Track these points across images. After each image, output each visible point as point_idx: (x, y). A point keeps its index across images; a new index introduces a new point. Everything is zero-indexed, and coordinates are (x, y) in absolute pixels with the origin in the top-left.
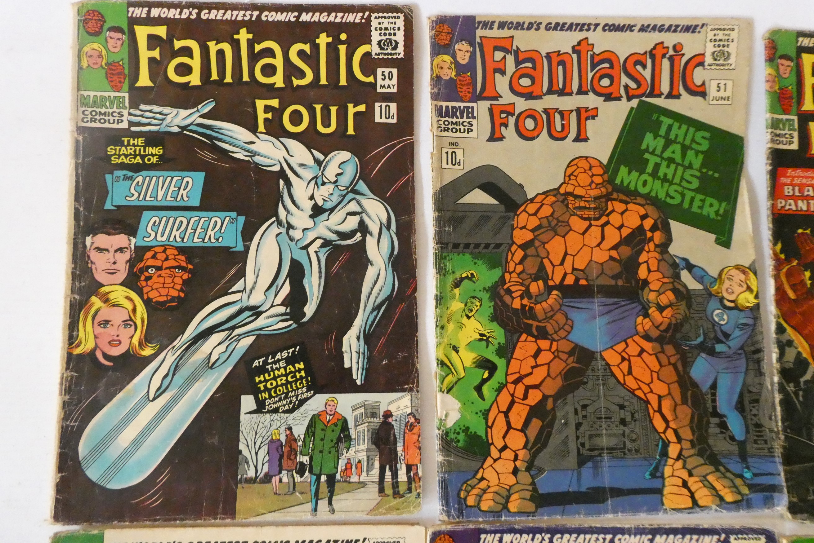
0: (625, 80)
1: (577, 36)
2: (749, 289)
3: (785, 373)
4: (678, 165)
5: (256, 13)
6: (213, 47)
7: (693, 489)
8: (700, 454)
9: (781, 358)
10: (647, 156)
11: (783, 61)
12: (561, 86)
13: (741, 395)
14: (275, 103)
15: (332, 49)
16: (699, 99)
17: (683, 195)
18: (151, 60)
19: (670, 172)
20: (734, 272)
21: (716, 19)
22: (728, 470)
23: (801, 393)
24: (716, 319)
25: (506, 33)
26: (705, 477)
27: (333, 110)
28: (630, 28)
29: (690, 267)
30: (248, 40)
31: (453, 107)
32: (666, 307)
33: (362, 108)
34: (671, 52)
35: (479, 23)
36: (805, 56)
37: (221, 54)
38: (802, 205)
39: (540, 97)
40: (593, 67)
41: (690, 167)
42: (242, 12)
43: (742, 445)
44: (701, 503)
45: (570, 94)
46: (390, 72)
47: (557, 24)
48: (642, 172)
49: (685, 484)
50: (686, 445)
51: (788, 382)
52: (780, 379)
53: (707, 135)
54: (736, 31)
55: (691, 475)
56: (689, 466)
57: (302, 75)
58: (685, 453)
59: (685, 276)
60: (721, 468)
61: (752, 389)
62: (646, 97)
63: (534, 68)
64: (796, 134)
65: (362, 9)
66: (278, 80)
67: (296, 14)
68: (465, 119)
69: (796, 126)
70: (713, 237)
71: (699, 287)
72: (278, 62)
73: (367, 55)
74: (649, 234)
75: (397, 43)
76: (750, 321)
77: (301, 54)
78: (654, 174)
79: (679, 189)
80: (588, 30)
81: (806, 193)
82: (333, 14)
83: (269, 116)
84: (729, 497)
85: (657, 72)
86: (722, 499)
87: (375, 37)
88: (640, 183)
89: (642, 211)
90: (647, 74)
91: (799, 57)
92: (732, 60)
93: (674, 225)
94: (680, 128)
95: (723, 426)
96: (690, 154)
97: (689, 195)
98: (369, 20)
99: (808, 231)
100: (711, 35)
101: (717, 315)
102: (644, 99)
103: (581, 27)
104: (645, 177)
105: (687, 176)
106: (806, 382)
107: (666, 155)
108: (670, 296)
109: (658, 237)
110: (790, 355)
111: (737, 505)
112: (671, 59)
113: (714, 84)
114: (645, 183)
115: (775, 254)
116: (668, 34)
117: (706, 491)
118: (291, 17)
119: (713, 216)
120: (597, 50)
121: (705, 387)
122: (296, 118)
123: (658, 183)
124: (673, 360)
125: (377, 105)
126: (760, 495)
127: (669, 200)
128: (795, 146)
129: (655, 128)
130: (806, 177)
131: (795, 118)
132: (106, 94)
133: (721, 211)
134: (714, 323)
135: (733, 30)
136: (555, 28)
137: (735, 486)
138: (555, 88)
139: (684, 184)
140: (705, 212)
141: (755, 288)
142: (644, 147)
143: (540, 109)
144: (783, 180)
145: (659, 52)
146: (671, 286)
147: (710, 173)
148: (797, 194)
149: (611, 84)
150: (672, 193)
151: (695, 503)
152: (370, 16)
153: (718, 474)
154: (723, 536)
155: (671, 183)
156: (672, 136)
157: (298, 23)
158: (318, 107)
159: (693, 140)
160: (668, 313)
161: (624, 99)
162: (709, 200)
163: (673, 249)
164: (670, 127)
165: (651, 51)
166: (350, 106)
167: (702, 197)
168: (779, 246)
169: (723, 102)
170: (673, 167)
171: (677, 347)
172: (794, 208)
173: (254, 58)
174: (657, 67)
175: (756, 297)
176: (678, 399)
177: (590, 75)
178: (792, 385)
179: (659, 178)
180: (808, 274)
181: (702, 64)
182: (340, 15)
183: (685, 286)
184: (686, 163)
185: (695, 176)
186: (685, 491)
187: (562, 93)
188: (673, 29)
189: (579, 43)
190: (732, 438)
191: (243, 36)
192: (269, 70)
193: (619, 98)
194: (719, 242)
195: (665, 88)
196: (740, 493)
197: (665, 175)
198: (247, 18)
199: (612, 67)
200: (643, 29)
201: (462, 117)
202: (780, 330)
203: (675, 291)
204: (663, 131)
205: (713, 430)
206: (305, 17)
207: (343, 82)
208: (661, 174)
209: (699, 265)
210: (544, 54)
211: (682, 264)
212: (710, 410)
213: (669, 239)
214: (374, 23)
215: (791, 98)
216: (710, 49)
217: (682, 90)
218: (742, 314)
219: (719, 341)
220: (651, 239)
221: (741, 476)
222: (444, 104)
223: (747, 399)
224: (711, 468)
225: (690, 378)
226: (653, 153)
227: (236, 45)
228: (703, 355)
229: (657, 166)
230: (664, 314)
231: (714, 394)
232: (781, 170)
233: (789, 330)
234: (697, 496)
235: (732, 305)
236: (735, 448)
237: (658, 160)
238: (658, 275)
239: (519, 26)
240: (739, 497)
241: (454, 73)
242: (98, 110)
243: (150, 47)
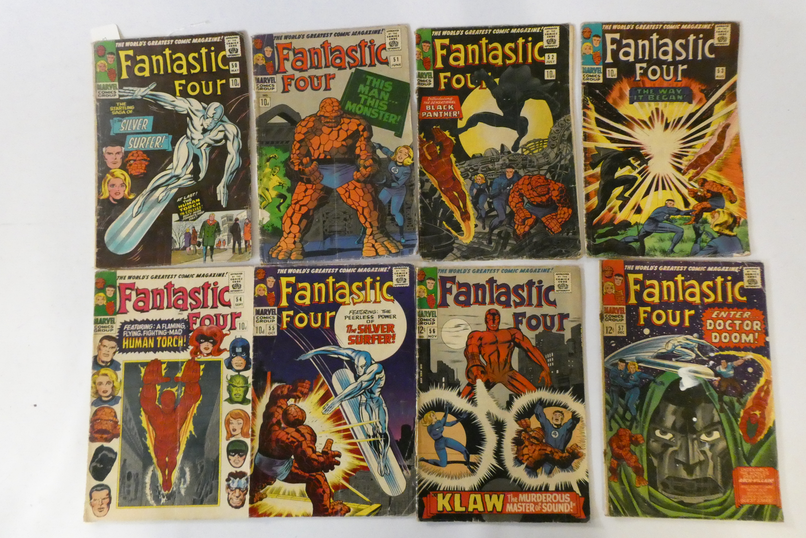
0: (347, 59)
1: (322, 40)
2: (410, 156)
3: (423, 194)
4: (377, 99)
5: (172, 41)
6: (154, 58)
7: (377, 248)
8: (381, 233)
9: (422, 187)
10: (361, 95)
11: (425, 44)
12: (316, 64)
13: (403, 206)
14: (183, 82)
15: (208, 55)
16: (385, 66)
17: (379, 114)
18: (127, 66)
19: (372, 103)
20: (403, 149)
21: (389, 26)
22: (394, 239)
23: (432, 203)
24: (393, 171)
25: (288, 41)
26: (383, 242)
27: (211, 83)
28: (348, 34)
29: (381, 147)
30: (170, 54)
31: (264, 78)
32: (368, 167)
33: (224, 81)
34: (369, 44)
35: (275, 37)
36: (436, 40)
37: (158, 61)
38: (436, 114)
39: (306, 70)
40: (331, 54)
41: (383, 99)
42: (166, 41)
43: (401, 228)
44: (380, 254)
45: (321, 68)
46: (236, 64)
47: (312, 35)
48: (358, 103)
49: (373, 246)
50: (375, 229)
51: (426, 199)
52: (420, 196)
53: (391, 83)
54: (400, 31)
55: (376, 242)
56: (376, 238)
57: (195, 68)
58: (374, 232)
59: (379, 152)
60: (391, 239)
61: (408, 203)
62: (359, 66)
63: (303, 56)
64: (432, 80)
65: (220, 35)
66: (184, 71)
67: (190, 40)
68: (270, 83)
69: (433, 76)
70: (394, 132)
71: (385, 156)
72: (184, 63)
73: (224, 56)
74: (361, 133)
75: (237, 50)
76: (409, 171)
77: (194, 58)
78: (365, 104)
79: (377, 110)
80: (327, 36)
81: (438, 108)
82: (207, 38)
83: (181, 88)
84: (394, 251)
85: (363, 53)
86: (390, 252)
87: (227, 47)
88: (357, 109)
89: (358, 122)
90: (358, 55)
91: (433, 41)
92: (399, 45)
93: (375, 129)
94: (377, 80)
95: (393, 220)
96: (383, 94)
97: (382, 113)
98: (223, 40)
99: (439, 127)
100: (387, 34)
101: (393, 169)
102: (358, 68)
103: (324, 35)
104: (360, 106)
105: (381, 104)
106: (435, 199)
107: (370, 95)
108: (371, 161)
109: (366, 134)
110: (427, 186)
111: (397, 254)
112: (369, 47)
113: (392, 58)
114: (360, 109)
115: (420, 138)
116: (366, 35)
117: (383, 249)
118: (188, 41)
119: (394, 122)
120: (333, 46)
121: (385, 203)
122: (194, 88)
123: (366, 108)
124: (370, 191)
125: (231, 79)
126: (407, 249)
127: (372, 116)
128: (432, 86)
129: (364, 82)
130: (438, 101)
131: (432, 72)
132: (108, 83)
133: (398, 120)
134: (392, 173)
135: (398, 31)
136: (311, 37)
137: (397, 246)
138: (314, 65)
139: (380, 108)
140: (390, 121)
141: (412, 156)
142: (359, 91)
143: (307, 76)
144: (426, 103)
145: (363, 45)
146: (371, 157)
147: (393, 102)
148: (433, 109)
149: (341, 61)
150: (373, 112)
151: (377, 254)
152: (224, 38)
153: (389, 241)
154: (389, 268)
155: (373, 108)
156: (373, 85)
157: (191, 44)
158: (203, 83)
159: (384, 87)
160: (369, 169)
161: (348, 68)
162: (392, 115)
163: (373, 140)
164: (372, 81)
165: (359, 45)
166: (218, 81)
167: (389, 114)
168: (423, 134)
169: (397, 66)
170: (374, 100)
171: (373, 185)
172: (431, 116)
173: (173, 61)
174: (363, 52)
175: (413, 160)
176: (372, 208)
177: (330, 58)
178: (428, 200)
179: (367, 106)
180: (438, 148)
181: (385, 48)
182: (210, 38)
183: (378, 157)
184: (381, 98)
185: (385, 104)
186: (373, 249)
187: (317, 68)
188: (368, 32)
189: (324, 43)
190: (397, 225)
191: (167, 52)
192: (180, 67)
193: (345, 68)
194: (396, 135)
195: (368, 62)
196: (398, 249)
197: (370, 104)
198: (169, 43)
199: (340, 53)
200: (354, 34)
201: (269, 82)
202: (422, 174)
203: (373, 159)
204: (368, 83)
205: (388, 221)
206: (195, 41)
207: (214, 70)
208: (368, 104)
209: (386, 146)
210: (307, 49)
211: (377, 146)
212: (388, 213)
213: (371, 135)
214: (226, 41)
215: (430, 62)
216: (388, 41)
217: (376, 62)
218: (406, 168)
219: (394, 182)
220: (363, 135)
221: (400, 242)
222: (260, 77)
223: (406, 206)
224: (386, 239)
225: (378, 199)
226: (364, 94)
227: (164, 56)
228: (386, 188)
229: (366, 100)
230: (367, 170)
231: (390, 206)
232: (423, 98)
233: (427, 174)
234: (378, 251)
235: (401, 164)
236: (398, 229)
237: (366, 97)
238: (365, 152)
239: (294, 37)
240: (398, 251)
241: (264, 62)
242: (105, 91)
243: (127, 60)
